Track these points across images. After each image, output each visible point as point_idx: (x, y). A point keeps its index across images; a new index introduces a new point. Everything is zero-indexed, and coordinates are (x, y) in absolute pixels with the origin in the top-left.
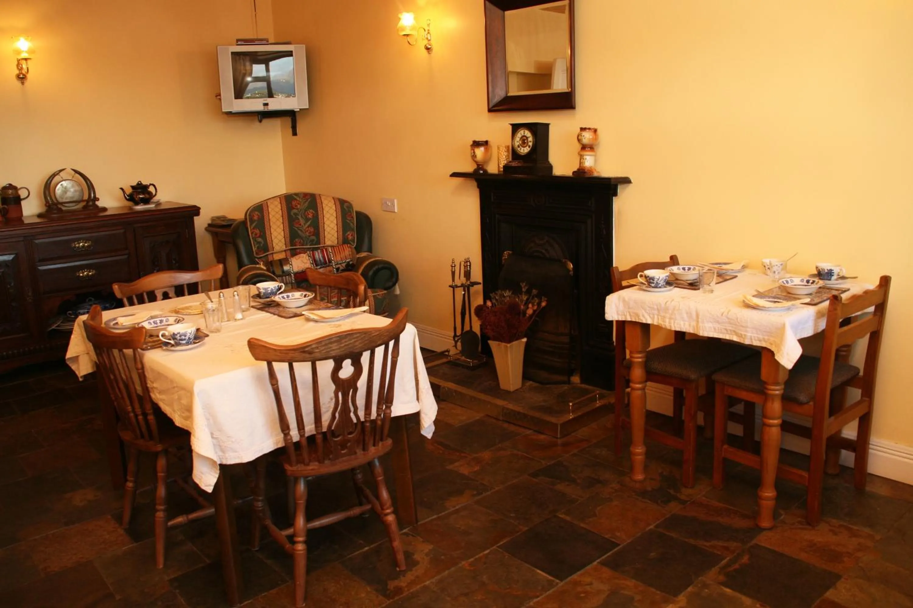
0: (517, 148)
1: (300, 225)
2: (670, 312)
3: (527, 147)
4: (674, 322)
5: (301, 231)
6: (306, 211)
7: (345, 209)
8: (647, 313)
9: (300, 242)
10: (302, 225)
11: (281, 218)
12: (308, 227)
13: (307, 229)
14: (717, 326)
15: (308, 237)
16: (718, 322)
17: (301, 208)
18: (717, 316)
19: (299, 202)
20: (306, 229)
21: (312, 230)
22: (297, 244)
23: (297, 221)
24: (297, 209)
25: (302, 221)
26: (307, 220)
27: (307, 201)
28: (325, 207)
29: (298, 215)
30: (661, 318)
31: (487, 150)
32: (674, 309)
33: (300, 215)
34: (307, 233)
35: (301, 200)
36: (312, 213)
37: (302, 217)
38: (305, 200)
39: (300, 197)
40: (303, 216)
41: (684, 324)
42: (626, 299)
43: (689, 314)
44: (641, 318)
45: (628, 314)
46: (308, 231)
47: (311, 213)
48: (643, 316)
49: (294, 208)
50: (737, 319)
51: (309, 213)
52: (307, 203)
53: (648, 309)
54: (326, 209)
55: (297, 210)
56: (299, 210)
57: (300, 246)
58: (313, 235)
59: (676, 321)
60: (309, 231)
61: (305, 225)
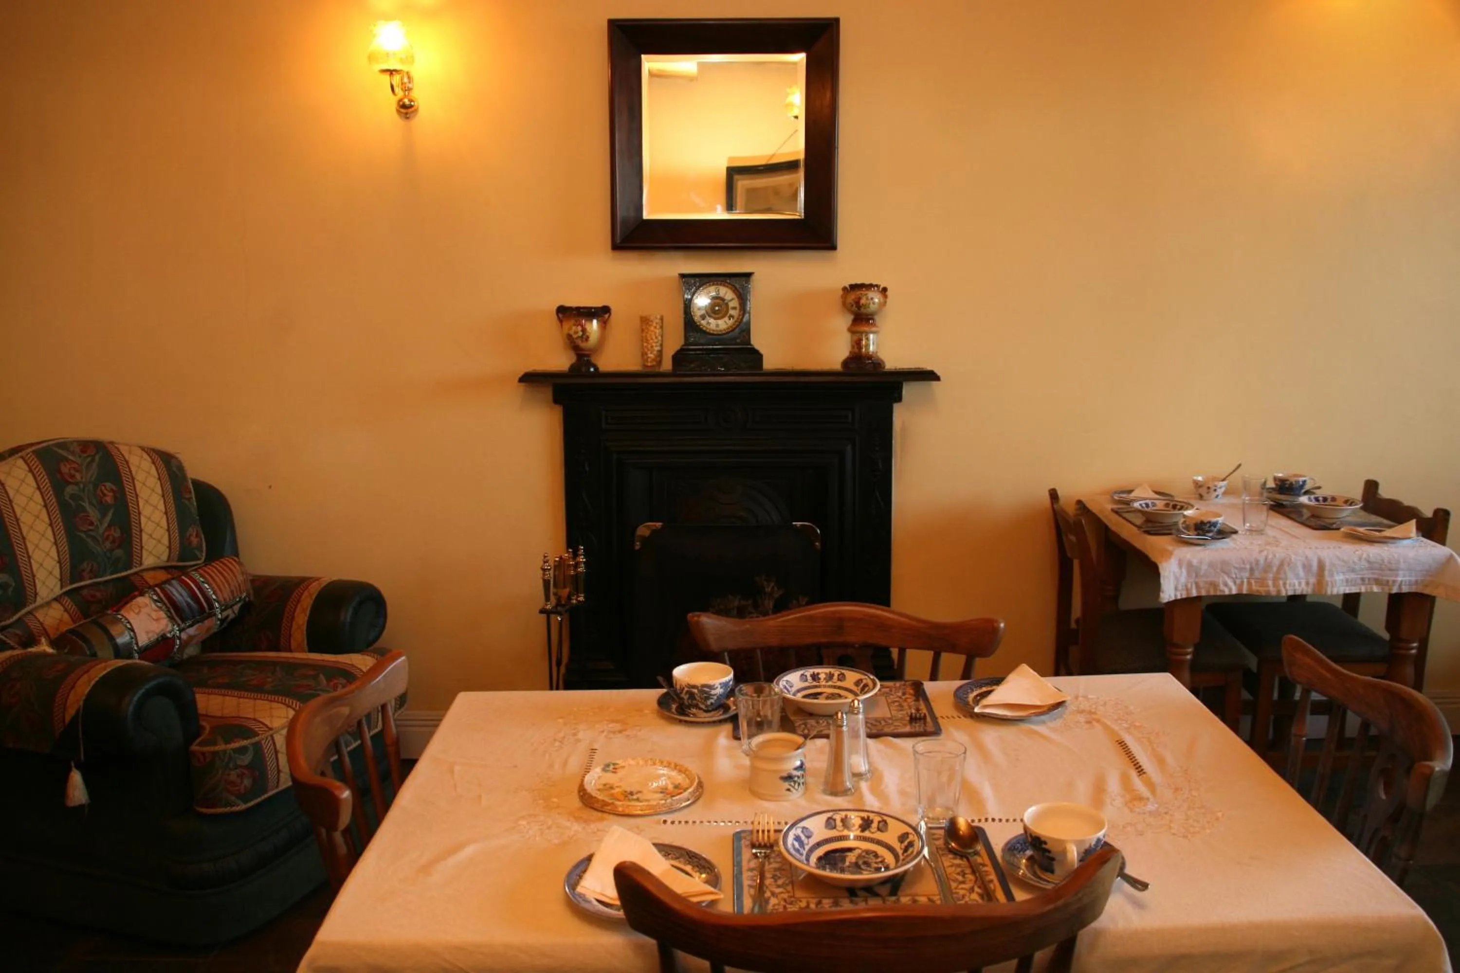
0: (699, 322)
1: (92, 524)
2: (1275, 569)
3: (726, 319)
4: (1285, 584)
5: (94, 538)
6: (96, 486)
7: (174, 472)
8: (1232, 578)
9: (91, 571)
10: (95, 524)
11: (44, 511)
12: (109, 526)
13: (107, 533)
14: (1352, 576)
15: (108, 554)
16: (1353, 571)
17: (84, 480)
18: (1354, 562)
19: (76, 466)
20: (103, 533)
21: (117, 533)
22: (85, 574)
23: (82, 514)
24: (77, 484)
25: (93, 514)
26: (103, 509)
27: (93, 460)
28: (137, 472)
29: (82, 499)
30: (1255, 582)
31: (604, 324)
32: (1281, 564)
33: (87, 500)
34: (108, 545)
35: (79, 461)
36: (112, 490)
37: (91, 503)
38: (89, 459)
39: (73, 453)
40: (94, 501)
41: (1300, 584)
42: (1195, 562)
43: (1307, 567)
44: (1222, 587)
45: (1194, 586)
46: (107, 538)
47: (109, 492)
48: (1226, 585)
49: (69, 483)
50: (1383, 560)
51: (105, 492)
52: (95, 465)
53: (1233, 570)
54: (140, 477)
55: (76, 488)
56: (82, 486)
57: (91, 578)
58: (119, 547)
59: (1288, 582)
60: (111, 538)
61: (101, 524)
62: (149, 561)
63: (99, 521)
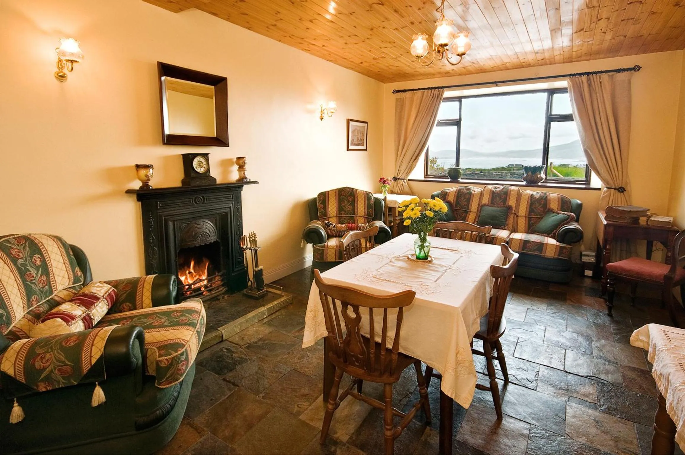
0: (195, 169)
1: (33, 277)
3: (203, 168)
5: (35, 284)
6: (31, 257)
7: (65, 244)
9: (36, 300)
10: (35, 276)
12: (41, 276)
13: (40, 280)
15: (42, 290)
17: (24, 256)
19: (18, 250)
20: (38, 280)
21: (44, 278)
22: (33, 302)
23: (28, 273)
24: (22, 258)
25: (33, 271)
26: (37, 268)
27: (26, 245)
29: (27, 265)
33: (29, 265)
34: (41, 285)
35: (18, 248)
36: (39, 258)
37: (31, 267)
38: (23, 245)
39: (14, 244)
40: (32, 265)
46: (40, 282)
49: (18, 259)
51: (36, 259)
52: (27, 248)
54: (49, 249)
55: (22, 260)
56: (24, 259)
57: (36, 303)
58: (46, 285)
60: (42, 281)
61: (37, 276)
62: (60, 287)
63: (36, 274)
